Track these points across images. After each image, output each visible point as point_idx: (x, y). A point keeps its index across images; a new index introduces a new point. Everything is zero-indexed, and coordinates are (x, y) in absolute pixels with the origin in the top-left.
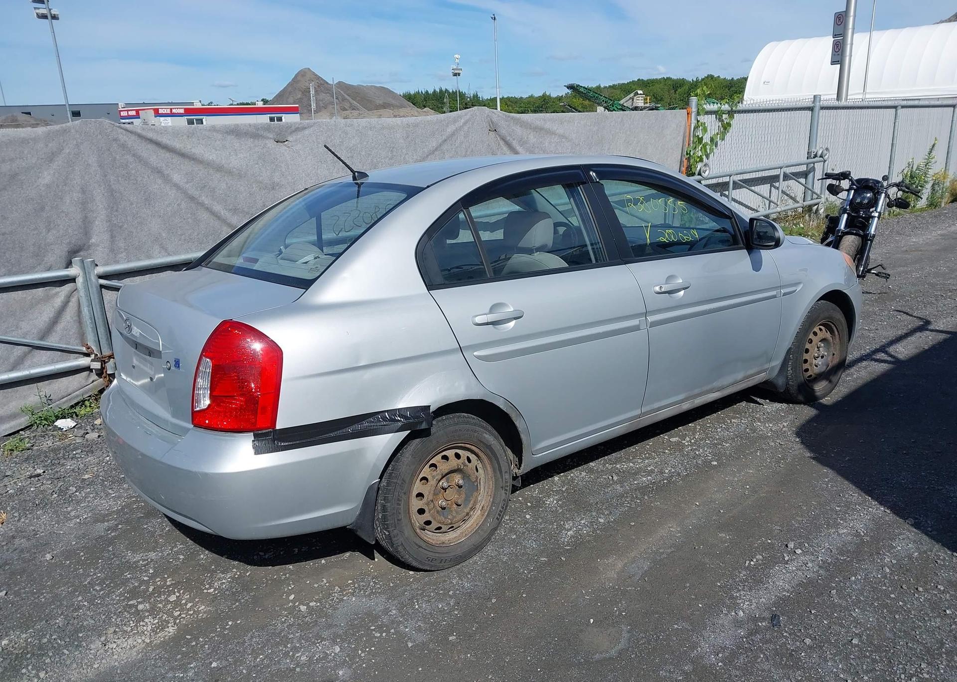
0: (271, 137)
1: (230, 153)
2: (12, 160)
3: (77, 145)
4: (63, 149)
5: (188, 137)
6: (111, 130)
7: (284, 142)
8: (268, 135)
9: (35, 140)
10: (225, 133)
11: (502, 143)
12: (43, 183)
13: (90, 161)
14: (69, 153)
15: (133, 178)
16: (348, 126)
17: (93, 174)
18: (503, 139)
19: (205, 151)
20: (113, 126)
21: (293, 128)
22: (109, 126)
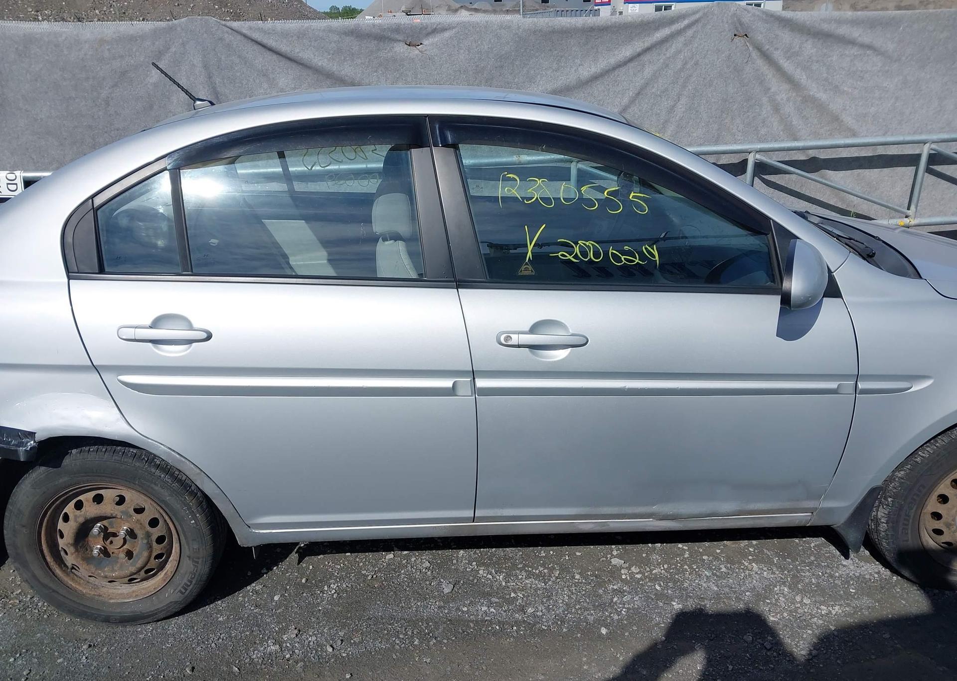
0: (401, 39)
1: (345, 58)
2: (122, 57)
3: (183, 44)
4: (170, 48)
5: (298, 37)
6: (216, 28)
7: (418, 45)
8: (397, 36)
9: (143, 37)
10: (344, 34)
11: (755, 54)
12: (151, 81)
13: (195, 62)
14: (175, 51)
15: (238, 81)
16: (504, 28)
17: (198, 74)
18: (759, 49)
19: (315, 55)
20: (218, 24)
21: (429, 30)
22: (214, 25)
